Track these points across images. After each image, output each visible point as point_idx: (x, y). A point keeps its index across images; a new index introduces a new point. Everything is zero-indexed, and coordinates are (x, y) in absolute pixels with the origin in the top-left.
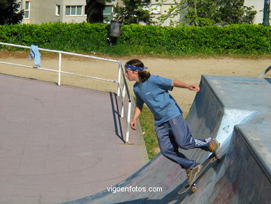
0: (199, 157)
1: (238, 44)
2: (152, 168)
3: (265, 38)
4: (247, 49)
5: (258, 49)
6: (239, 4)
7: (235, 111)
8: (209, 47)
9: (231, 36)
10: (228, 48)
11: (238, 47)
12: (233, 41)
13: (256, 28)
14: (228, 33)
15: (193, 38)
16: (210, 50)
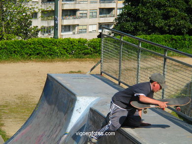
0: (58, 131)
1: (38, 52)
2: (16, 140)
3: (56, 47)
4: (44, 55)
5: (51, 55)
6: (29, 24)
7: (84, 97)
8: (17, 54)
9: (32, 46)
10: (30, 55)
11: (38, 54)
12: (34, 50)
13: (50, 40)
14: (30, 44)
15: (6, 48)
16: (18, 56)
